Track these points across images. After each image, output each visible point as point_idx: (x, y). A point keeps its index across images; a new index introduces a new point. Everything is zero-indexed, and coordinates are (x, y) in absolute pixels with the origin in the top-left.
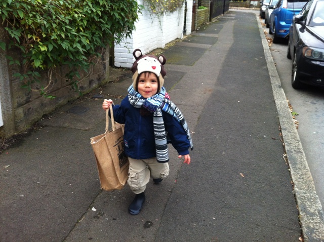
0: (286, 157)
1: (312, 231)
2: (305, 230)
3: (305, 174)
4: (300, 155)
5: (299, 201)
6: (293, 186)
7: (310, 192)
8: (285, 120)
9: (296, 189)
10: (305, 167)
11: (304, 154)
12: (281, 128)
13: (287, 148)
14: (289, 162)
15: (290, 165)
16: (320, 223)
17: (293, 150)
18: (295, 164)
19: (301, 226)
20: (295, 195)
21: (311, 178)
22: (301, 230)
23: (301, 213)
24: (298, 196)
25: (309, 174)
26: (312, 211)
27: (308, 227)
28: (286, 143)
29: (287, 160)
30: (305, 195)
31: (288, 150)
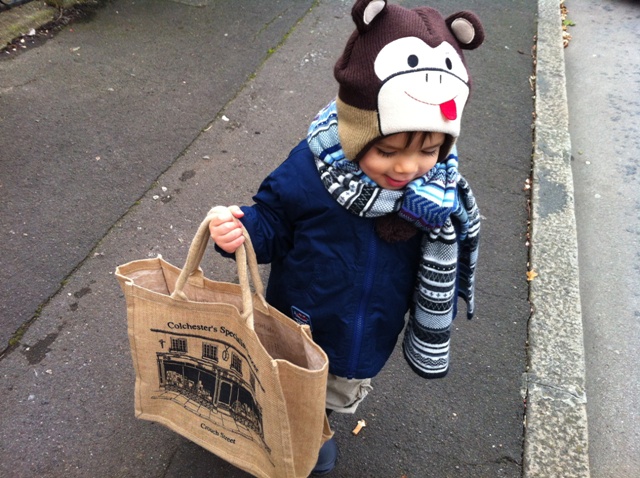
0: (534, 80)
1: (547, 173)
2: (537, 171)
3: (558, 106)
4: (557, 79)
5: (538, 137)
6: (534, 119)
7: (558, 128)
8: (547, 27)
9: (538, 122)
10: (561, 96)
11: (564, 79)
12: (536, 39)
13: (539, 68)
14: (537, 86)
15: (537, 91)
16: (561, 165)
17: (548, 72)
18: (545, 90)
19: (532, 166)
20: (534, 130)
21: (566, 111)
22: (532, 172)
23: (536, 151)
24: (538, 130)
25: (565, 106)
26: (554, 150)
27: (543, 168)
28: (539, 61)
29: (534, 85)
30: (549, 131)
31: (540, 71)
